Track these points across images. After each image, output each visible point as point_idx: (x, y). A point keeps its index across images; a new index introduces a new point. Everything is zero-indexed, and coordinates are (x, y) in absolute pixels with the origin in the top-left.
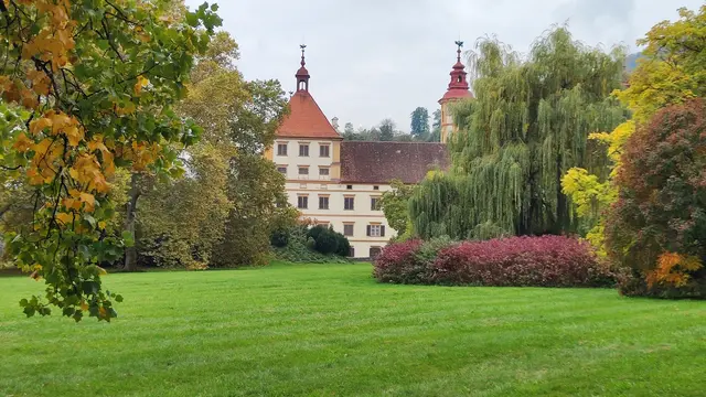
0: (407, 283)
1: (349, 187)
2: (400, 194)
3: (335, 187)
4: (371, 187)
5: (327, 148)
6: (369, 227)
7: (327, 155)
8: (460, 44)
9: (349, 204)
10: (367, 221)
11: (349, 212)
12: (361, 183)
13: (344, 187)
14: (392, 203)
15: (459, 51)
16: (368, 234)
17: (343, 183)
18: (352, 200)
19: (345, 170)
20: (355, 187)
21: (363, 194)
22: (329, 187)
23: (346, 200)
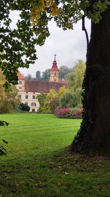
0: (67, 118)
1: (27, 93)
2: (42, 95)
3: (23, 92)
4: (33, 93)
5: (21, 82)
6: (32, 104)
7: (21, 84)
8: (55, 55)
9: (27, 97)
10: (32, 102)
11: (27, 99)
12: (30, 92)
13: (26, 93)
14: (40, 97)
15: (55, 57)
16: (32, 106)
17: (25, 91)
18: (28, 96)
19: (26, 88)
20: (28, 93)
21: (31, 95)
22: (22, 92)
23: (26, 96)
